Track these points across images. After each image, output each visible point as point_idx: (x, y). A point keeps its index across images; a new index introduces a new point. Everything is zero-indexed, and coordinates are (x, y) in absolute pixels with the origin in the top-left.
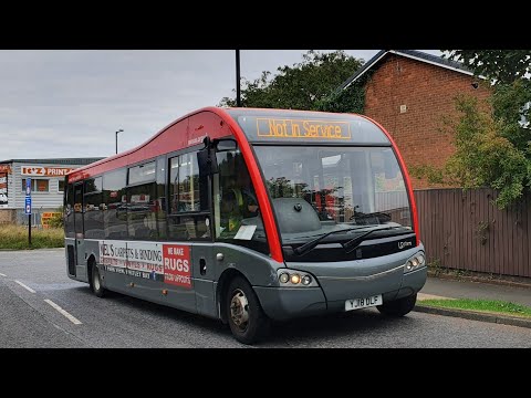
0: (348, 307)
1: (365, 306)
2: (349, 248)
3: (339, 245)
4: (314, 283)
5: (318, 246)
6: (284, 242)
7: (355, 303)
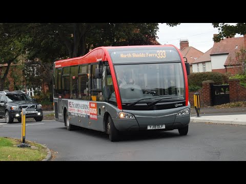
0: (149, 128)
1: (157, 128)
2: (150, 106)
3: (146, 104)
4: (134, 118)
5: (137, 104)
6: (123, 102)
7: (152, 127)
